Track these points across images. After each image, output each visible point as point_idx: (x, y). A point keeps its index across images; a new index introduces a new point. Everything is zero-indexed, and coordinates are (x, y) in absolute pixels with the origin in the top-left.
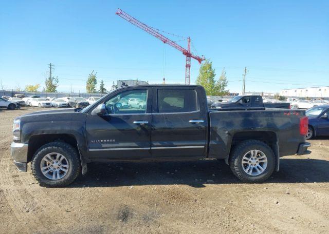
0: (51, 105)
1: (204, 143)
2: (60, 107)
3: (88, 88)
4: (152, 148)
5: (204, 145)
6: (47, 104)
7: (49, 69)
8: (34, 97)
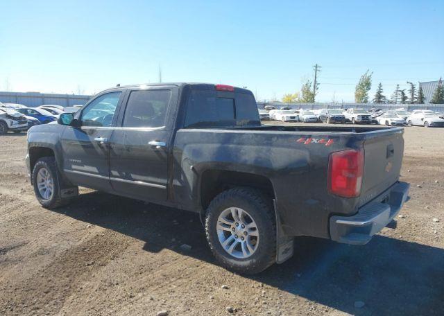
0: (296, 119)
1: (165, 181)
2: (306, 122)
3: (357, 96)
4: (111, 178)
5: (167, 185)
6: (291, 117)
7: (314, 71)
8: (285, 109)
